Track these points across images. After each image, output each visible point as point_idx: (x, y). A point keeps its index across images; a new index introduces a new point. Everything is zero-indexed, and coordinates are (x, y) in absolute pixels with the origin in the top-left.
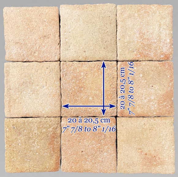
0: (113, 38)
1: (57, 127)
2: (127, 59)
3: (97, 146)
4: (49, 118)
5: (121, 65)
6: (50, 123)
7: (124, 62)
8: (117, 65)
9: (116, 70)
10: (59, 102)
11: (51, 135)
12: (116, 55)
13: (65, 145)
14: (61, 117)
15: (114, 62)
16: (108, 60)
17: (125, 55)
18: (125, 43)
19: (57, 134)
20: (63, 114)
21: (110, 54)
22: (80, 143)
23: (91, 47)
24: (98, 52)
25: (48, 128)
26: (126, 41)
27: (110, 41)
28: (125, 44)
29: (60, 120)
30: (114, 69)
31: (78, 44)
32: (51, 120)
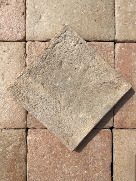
0: (109, 4)
1: (20, 144)
3: (82, 174)
4: (7, 131)
5: (121, 48)
6: (10, 139)
7: (126, 43)
8: (115, 48)
9: (113, 56)
11: (10, 157)
12: (113, 32)
13: (33, 171)
14: (27, 129)
15: (111, 42)
16: (101, 39)
17: (127, 32)
18: (127, 13)
19: (20, 156)
20: (30, 125)
21: (105, 30)
22: (56, 170)
23: (74, 17)
24: (86, 27)
25: (6, 146)
26: (129, 10)
27: (104, 9)
28: (128, 16)
29: (24, 133)
30: (110, 55)
31: (55, 13)
32: (11, 134)
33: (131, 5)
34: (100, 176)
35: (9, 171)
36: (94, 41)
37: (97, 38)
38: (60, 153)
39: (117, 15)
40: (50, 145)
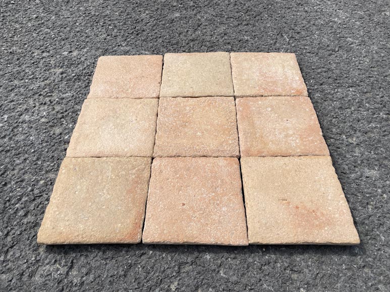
0: (228, 76)
1: (145, 168)
2: (248, 95)
3: (209, 197)
4: (133, 158)
6: (134, 163)
7: (244, 98)
8: (235, 100)
9: (234, 105)
10: (152, 138)
11: (133, 178)
12: (233, 91)
13: (155, 194)
14: (153, 159)
15: (231, 97)
16: (222, 95)
17: (244, 90)
18: (242, 80)
19: (143, 178)
20: (156, 153)
21: (225, 89)
22: (180, 192)
23: (200, 83)
24: (209, 88)
25: (129, 169)
26: (243, 78)
27: (224, 78)
29: (150, 161)
30: (231, 104)
32: (137, 160)
33: (245, 76)
34: (229, 200)
35: (129, 192)
36: (217, 96)
37: (220, 94)
38: (185, 176)
39: (234, 81)
40: (176, 169)
